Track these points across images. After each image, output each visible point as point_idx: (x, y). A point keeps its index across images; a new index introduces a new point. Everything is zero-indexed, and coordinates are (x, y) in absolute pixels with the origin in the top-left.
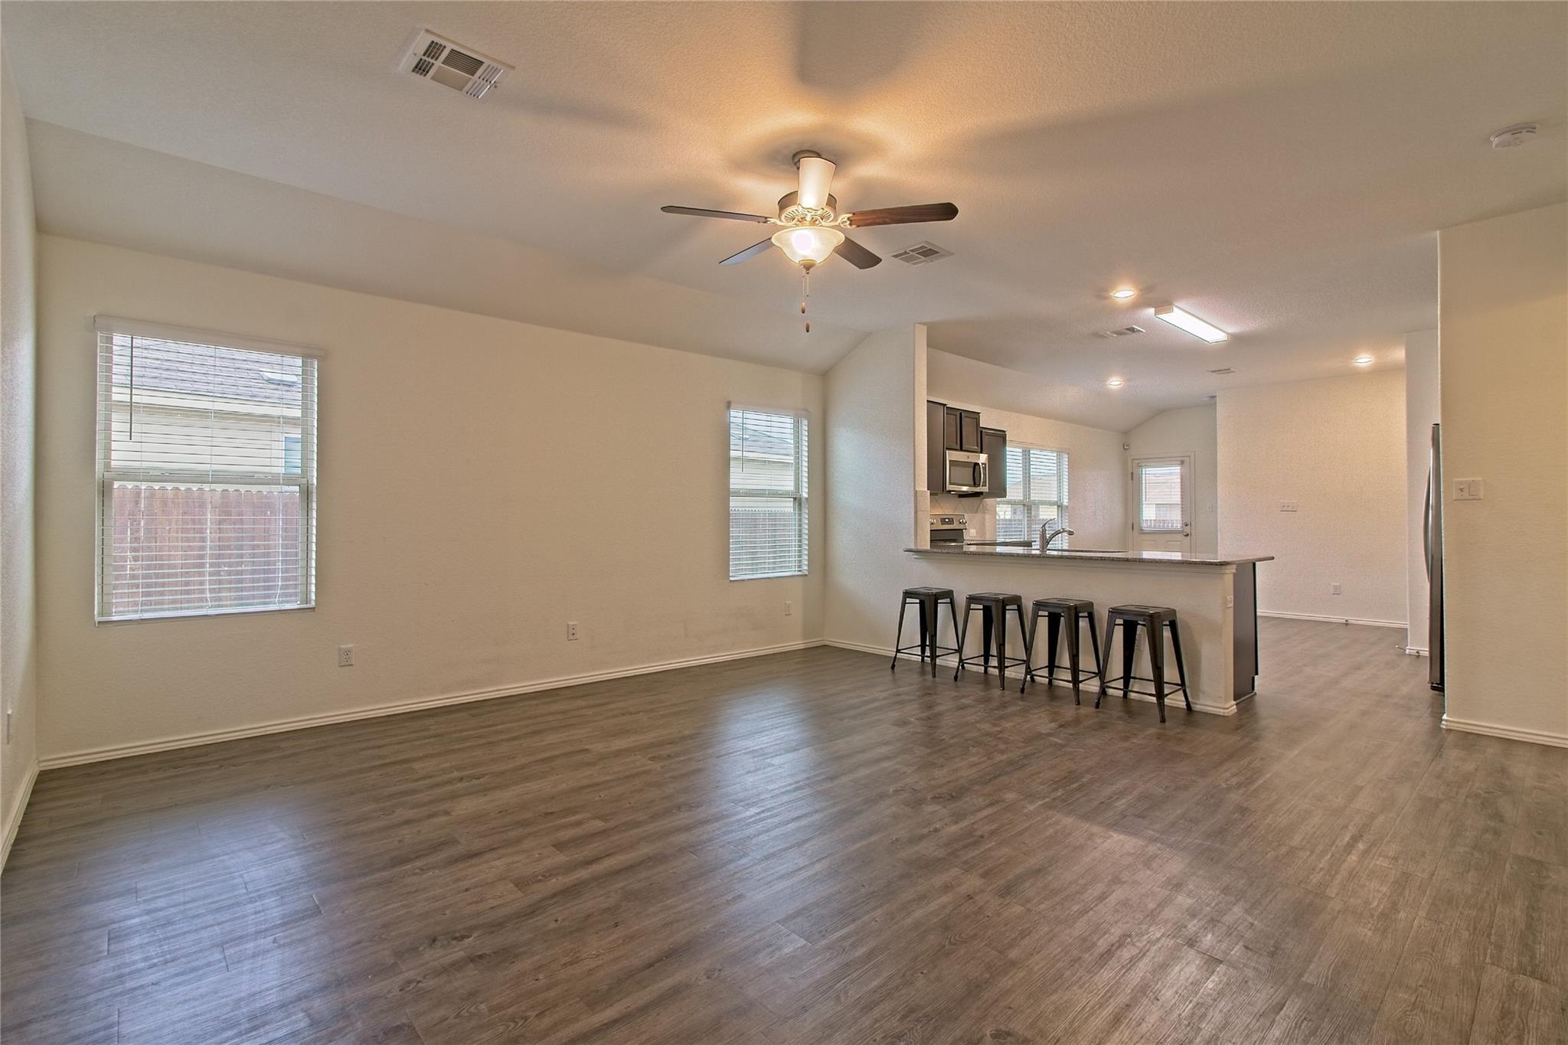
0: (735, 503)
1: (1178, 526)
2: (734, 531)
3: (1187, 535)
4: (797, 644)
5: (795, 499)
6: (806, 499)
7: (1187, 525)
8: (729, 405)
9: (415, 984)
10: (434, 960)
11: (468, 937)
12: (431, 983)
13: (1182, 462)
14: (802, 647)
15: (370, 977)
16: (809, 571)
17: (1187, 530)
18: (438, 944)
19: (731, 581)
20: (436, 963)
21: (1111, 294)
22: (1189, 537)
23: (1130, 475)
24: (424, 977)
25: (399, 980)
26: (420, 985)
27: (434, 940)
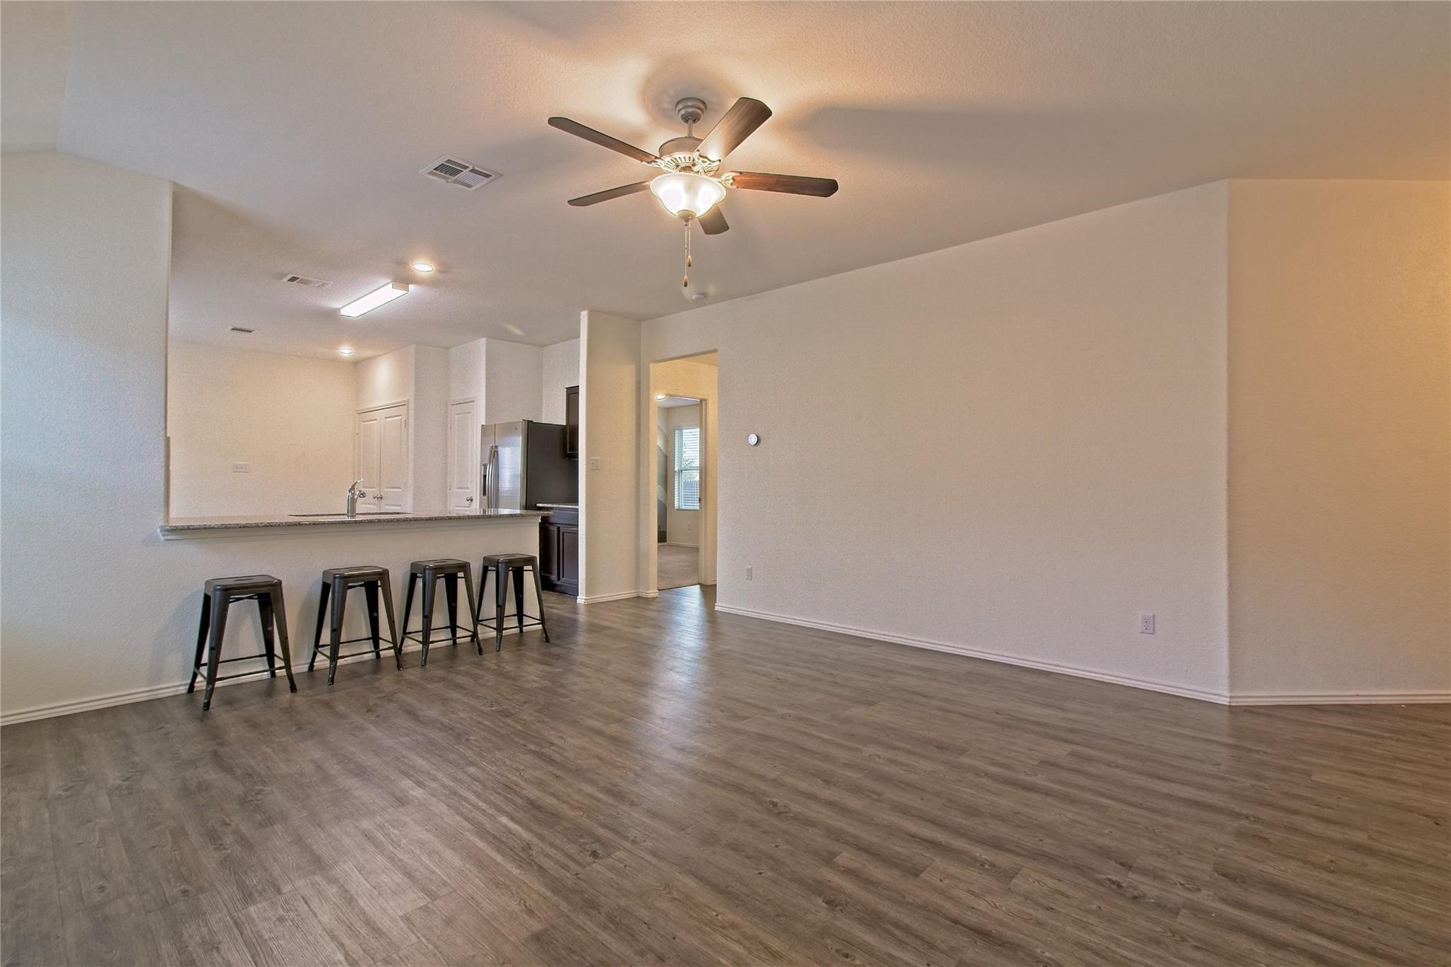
9: (1186, 886)
10: (1154, 886)
11: (1109, 880)
12: (1173, 877)
15: (1213, 915)
18: (1136, 893)
20: (1157, 885)
21: (411, 265)
24: (1175, 884)
25: (1195, 897)
26: (1183, 882)
27: (1135, 898)
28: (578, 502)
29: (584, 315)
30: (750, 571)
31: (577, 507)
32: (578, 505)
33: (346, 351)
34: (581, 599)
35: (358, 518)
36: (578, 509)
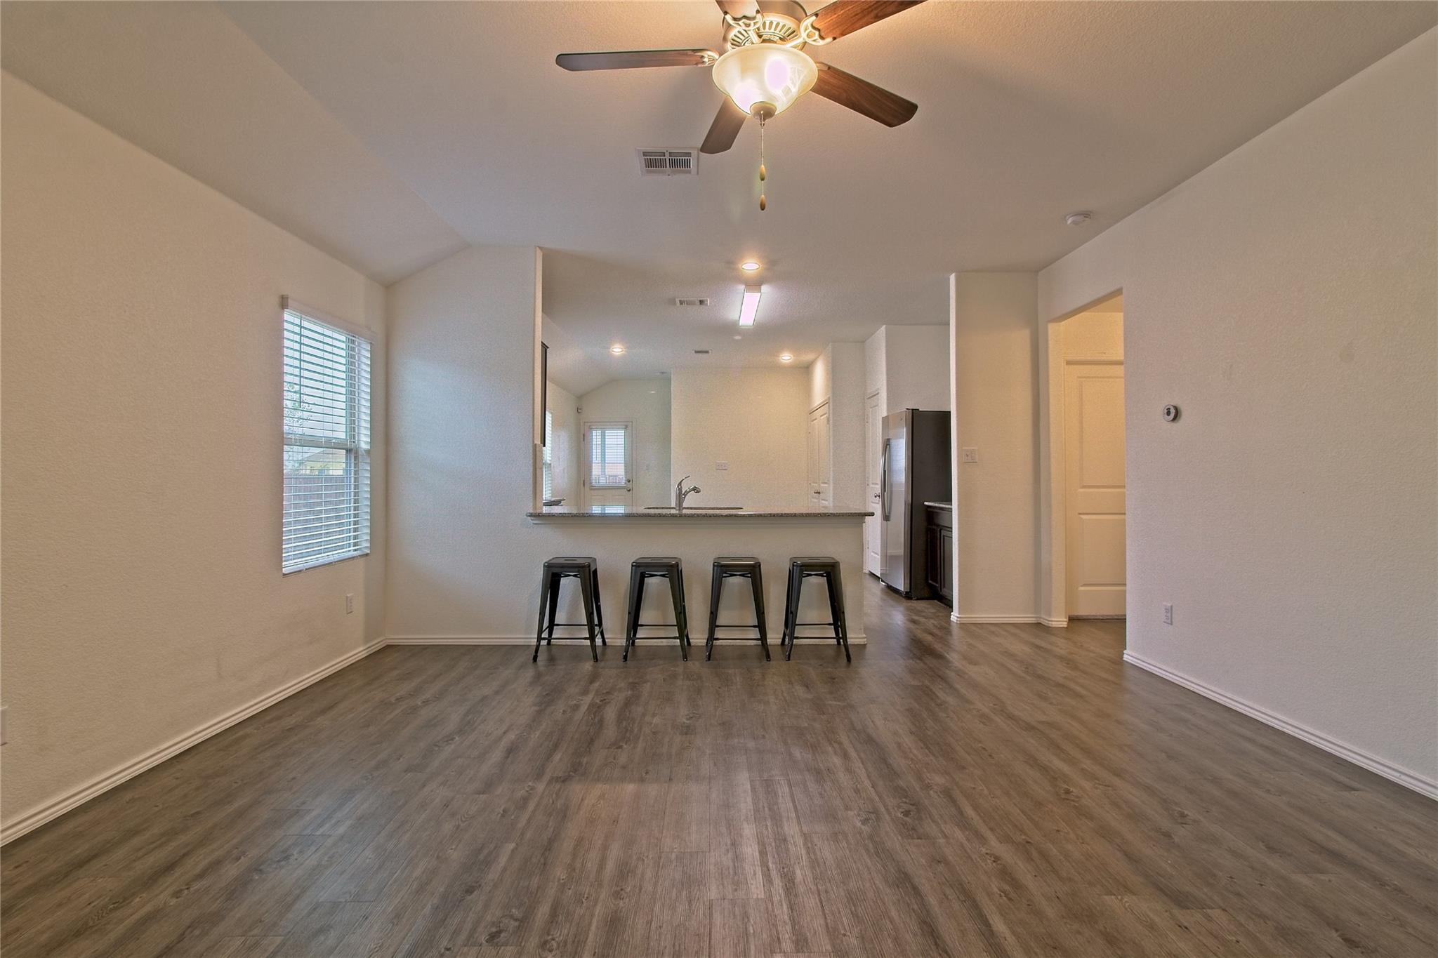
0: (292, 458)
1: (623, 483)
2: (288, 498)
3: (629, 491)
4: (359, 652)
5: (349, 451)
6: (368, 452)
7: (629, 481)
8: (284, 303)
13: (626, 427)
14: (364, 654)
16: (371, 548)
17: (630, 485)
19: (284, 575)
21: (740, 266)
22: (631, 492)
23: (582, 436)
28: (951, 501)
29: (952, 278)
30: (1170, 610)
31: (949, 506)
32: (951, 505)
33: (786, 358)
34: (954, 616)
35: (685, 511)
36: (951, 509)
